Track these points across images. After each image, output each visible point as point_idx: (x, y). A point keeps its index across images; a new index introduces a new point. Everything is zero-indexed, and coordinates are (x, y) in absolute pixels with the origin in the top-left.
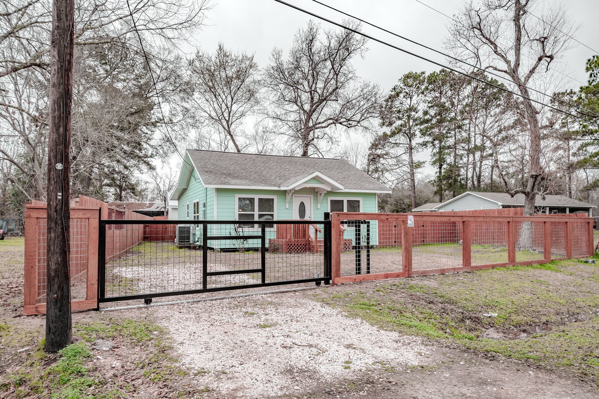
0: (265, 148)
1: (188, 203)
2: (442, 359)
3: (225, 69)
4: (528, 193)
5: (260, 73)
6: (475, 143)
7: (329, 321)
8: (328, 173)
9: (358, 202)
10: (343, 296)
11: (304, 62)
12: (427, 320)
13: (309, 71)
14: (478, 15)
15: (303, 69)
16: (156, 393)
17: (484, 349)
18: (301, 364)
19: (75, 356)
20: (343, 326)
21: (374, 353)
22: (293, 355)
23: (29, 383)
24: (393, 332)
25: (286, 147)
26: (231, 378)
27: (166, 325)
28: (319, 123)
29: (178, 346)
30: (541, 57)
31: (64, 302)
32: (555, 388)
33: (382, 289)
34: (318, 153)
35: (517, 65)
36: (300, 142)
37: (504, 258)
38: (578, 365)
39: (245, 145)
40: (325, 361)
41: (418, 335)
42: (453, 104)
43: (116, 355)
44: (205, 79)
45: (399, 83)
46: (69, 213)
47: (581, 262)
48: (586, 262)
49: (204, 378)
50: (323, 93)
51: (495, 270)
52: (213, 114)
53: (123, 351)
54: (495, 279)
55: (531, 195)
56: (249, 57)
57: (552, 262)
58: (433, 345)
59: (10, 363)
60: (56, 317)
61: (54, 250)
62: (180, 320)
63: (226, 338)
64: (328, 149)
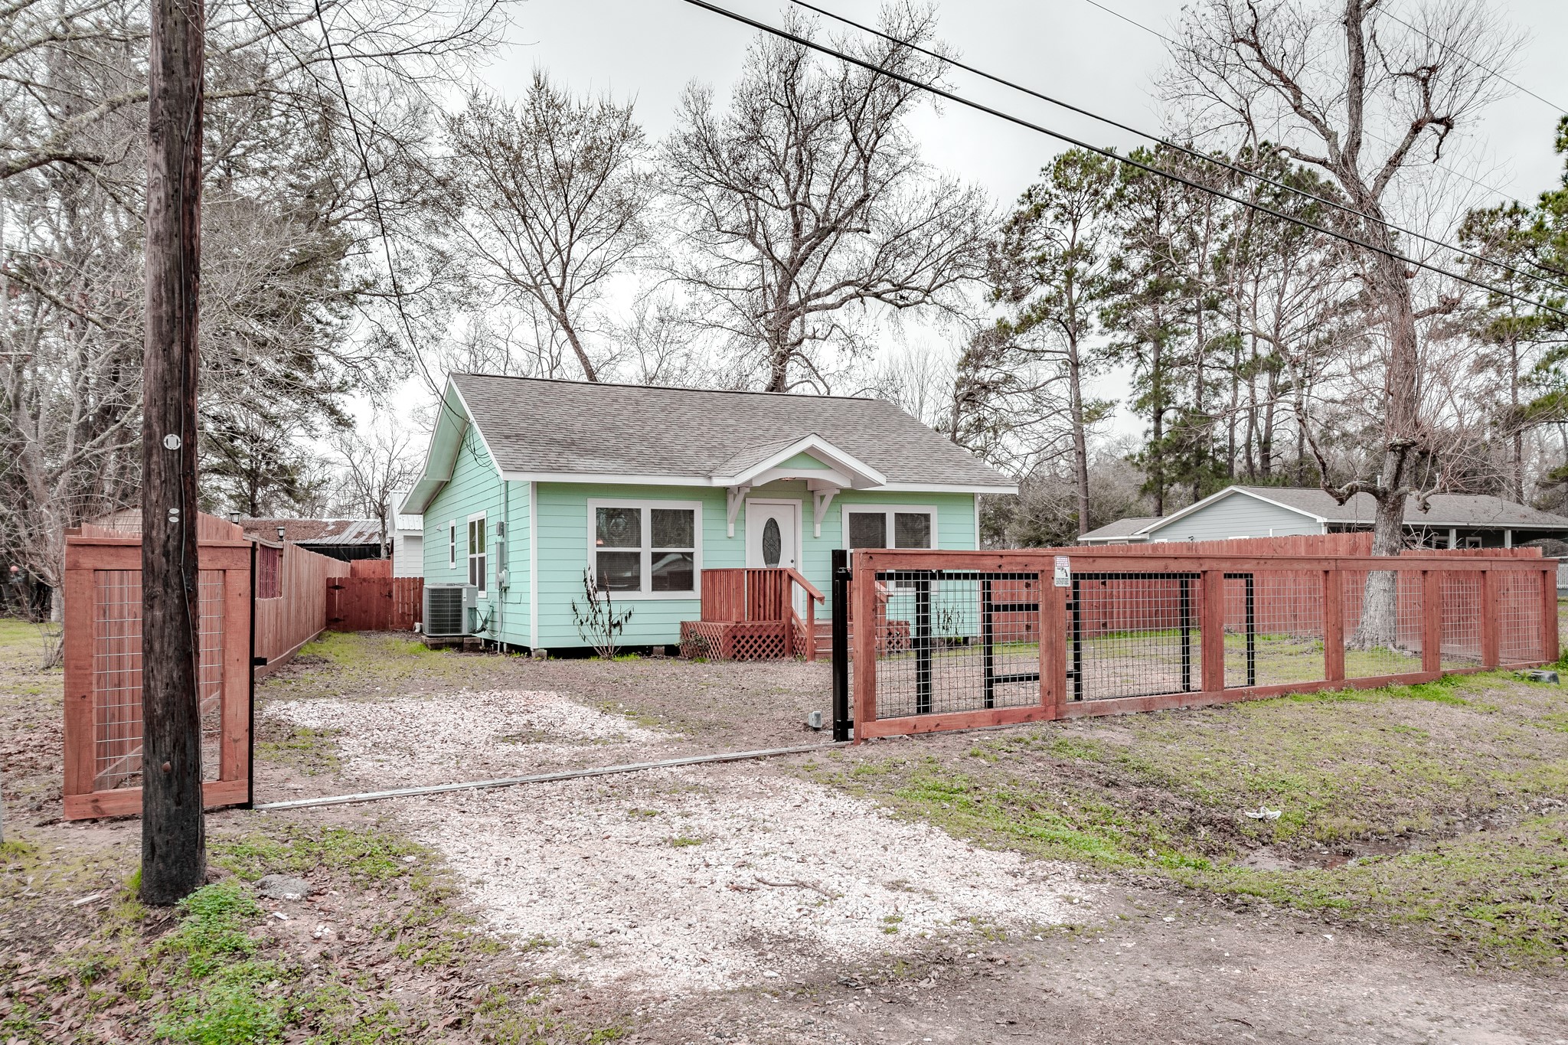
0: (665, 365)
1: (452, 523)
2: (1121, 912)
3: (550, 141)
4: (1385, 493)
5: (650, 154)
6: (1254, 348)
7: (846, 829)
8: (841, 439)
9: (927, 517)
10: (882, 769)
11: (775, 122)
12: (1098, 826)
13: (788, 147)
14: (1251, 7)
15: (771, 143)
16: (433, 990)
17: (1227, 888)
18: (779, 925)
19: (220, 912)
20: (882, 842)
21: (956, 898)
22: (757, 906)
23: (115, 975)
24: (1008, 853)
25: (725, 363)
26: (611, 957)
27: (433, 841)
28: (818, 295)
29: (472, 889)
30: (1419, 122)
31: (188, 781)
32: (1378, 968)
33: (985, 751)
34: (815, 380)
35: (1355, 145)
36: (764, 347)
37: (1314, 669)
38: (1443, 919)
39: (609, 356)
40: (837, 919)
41: (1068, 859)
42: (1193, 239)
43: (320, 910)
44: (494, 171)
45: (1041, 180)
46: (196, 559)
47: (1523, 678)
48: (1536, 679)
49: (546, 956)
50: (827, 213)
51: (1287, 701)
52: (518, 269)
53: (335, 899)
54: (1286, 725)
55: (1392, 499)
56: (619, 108)
57: (1444, 678)
58: (1103, 881)
59: (60, 932)
60: (168, 818)
61: (162, 652)
62: (465, 830)
63: (589, 870)
64: (843, 367)
